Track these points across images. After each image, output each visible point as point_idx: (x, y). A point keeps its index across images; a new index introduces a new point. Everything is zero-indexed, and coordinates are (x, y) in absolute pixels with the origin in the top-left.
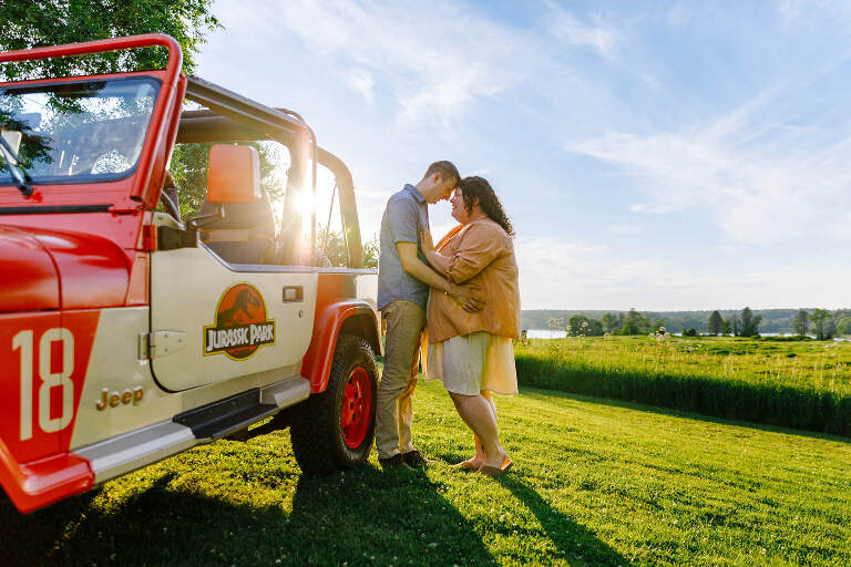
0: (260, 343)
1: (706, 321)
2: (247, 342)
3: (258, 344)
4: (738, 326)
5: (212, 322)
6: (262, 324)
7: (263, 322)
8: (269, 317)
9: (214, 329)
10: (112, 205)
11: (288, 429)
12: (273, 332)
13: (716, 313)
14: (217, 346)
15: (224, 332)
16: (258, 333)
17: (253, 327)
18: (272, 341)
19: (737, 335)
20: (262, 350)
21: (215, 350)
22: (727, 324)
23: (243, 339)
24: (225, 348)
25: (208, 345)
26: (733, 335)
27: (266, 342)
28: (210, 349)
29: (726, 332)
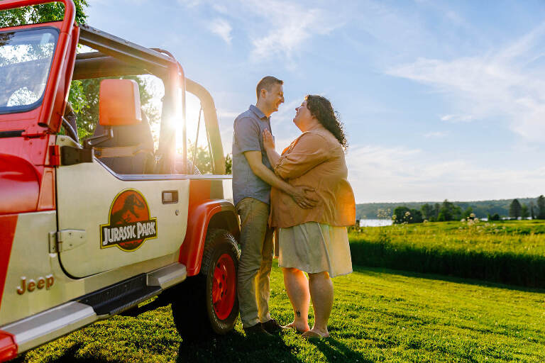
0: (145, 237)
1: (507, 207)
2: (135, 236)
3: (143, 238)
4: (535, 210)
5: (106, 222)
6: (146, 222)
7: (147, 220)
8: (152, 216)
9: (108, 227)
10: (24, 131)
11: (170, 305)
12: (155, 227)
13: (516, 201)
14: (111, 241)
15: (116, 229)
16: (143, 229)
17: (139, 224)
18: (154, 235)
19: (533, 218)
20: (146, 242)
21: (109, 243)
22: (525, 210)
23: (131, 235)
24: (117, 242)
25: (104, 240)
26: (530, 218)
27: (150, 236)
28: (105, 243)
29: (525, 216)
